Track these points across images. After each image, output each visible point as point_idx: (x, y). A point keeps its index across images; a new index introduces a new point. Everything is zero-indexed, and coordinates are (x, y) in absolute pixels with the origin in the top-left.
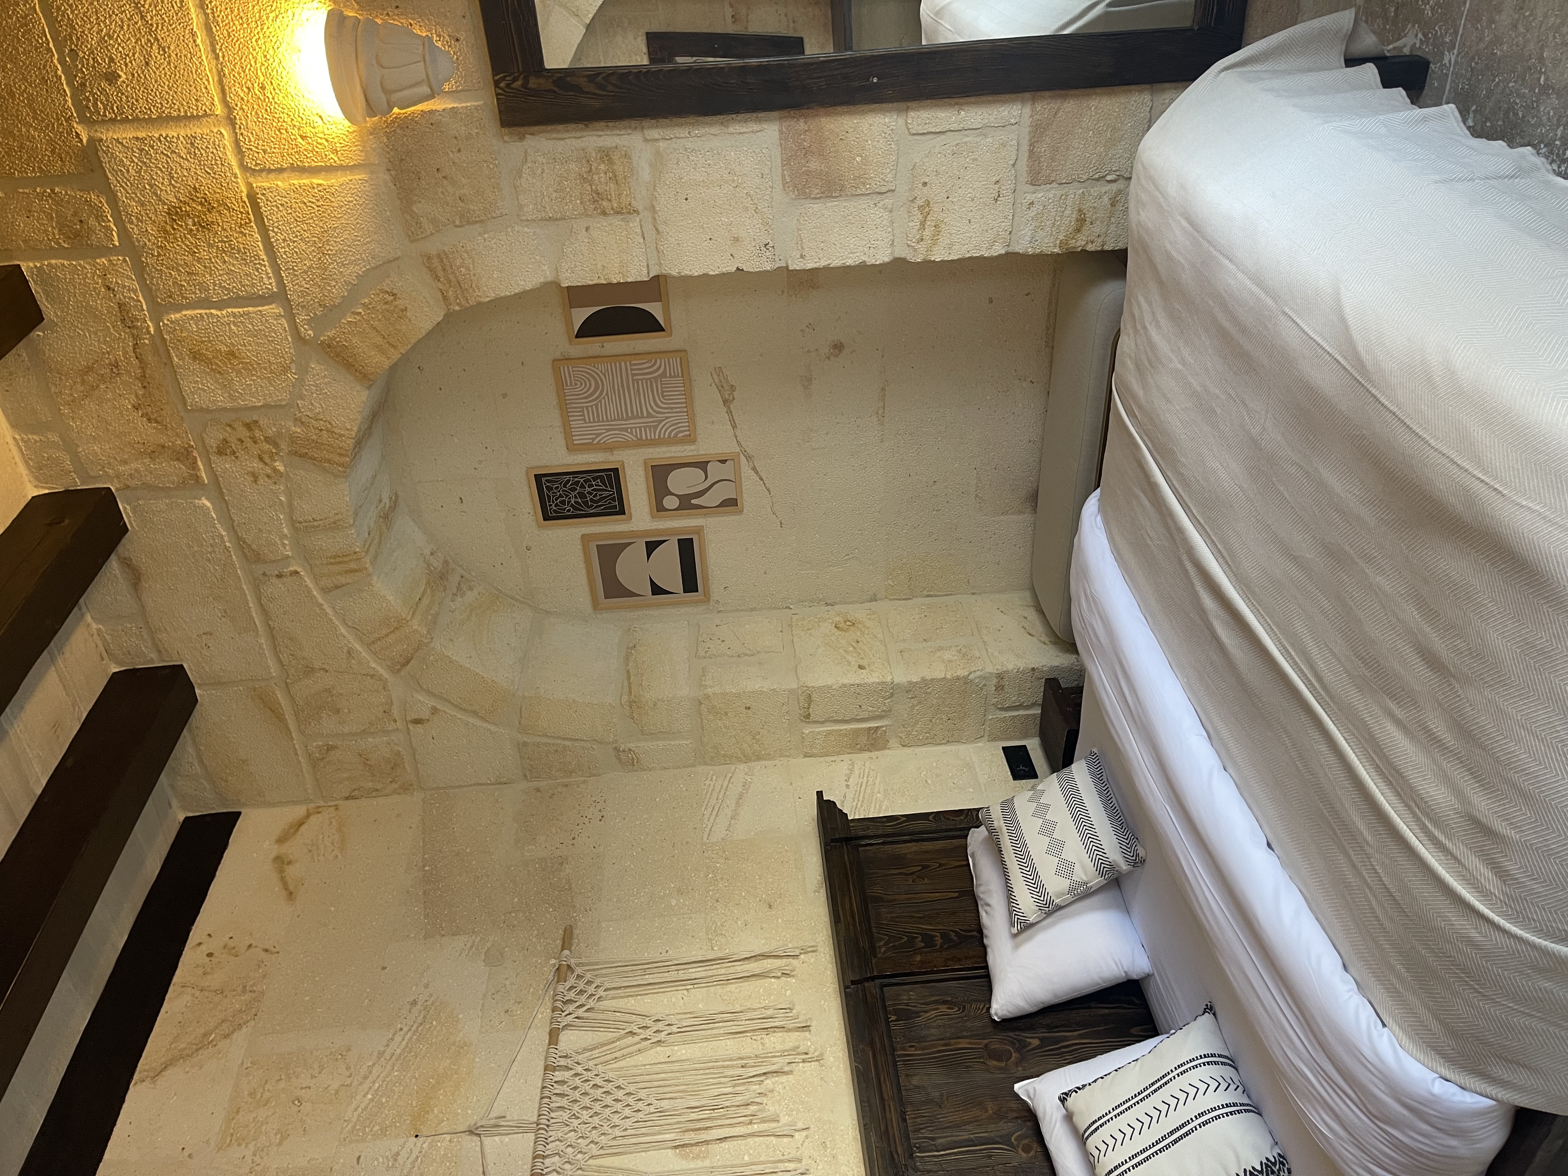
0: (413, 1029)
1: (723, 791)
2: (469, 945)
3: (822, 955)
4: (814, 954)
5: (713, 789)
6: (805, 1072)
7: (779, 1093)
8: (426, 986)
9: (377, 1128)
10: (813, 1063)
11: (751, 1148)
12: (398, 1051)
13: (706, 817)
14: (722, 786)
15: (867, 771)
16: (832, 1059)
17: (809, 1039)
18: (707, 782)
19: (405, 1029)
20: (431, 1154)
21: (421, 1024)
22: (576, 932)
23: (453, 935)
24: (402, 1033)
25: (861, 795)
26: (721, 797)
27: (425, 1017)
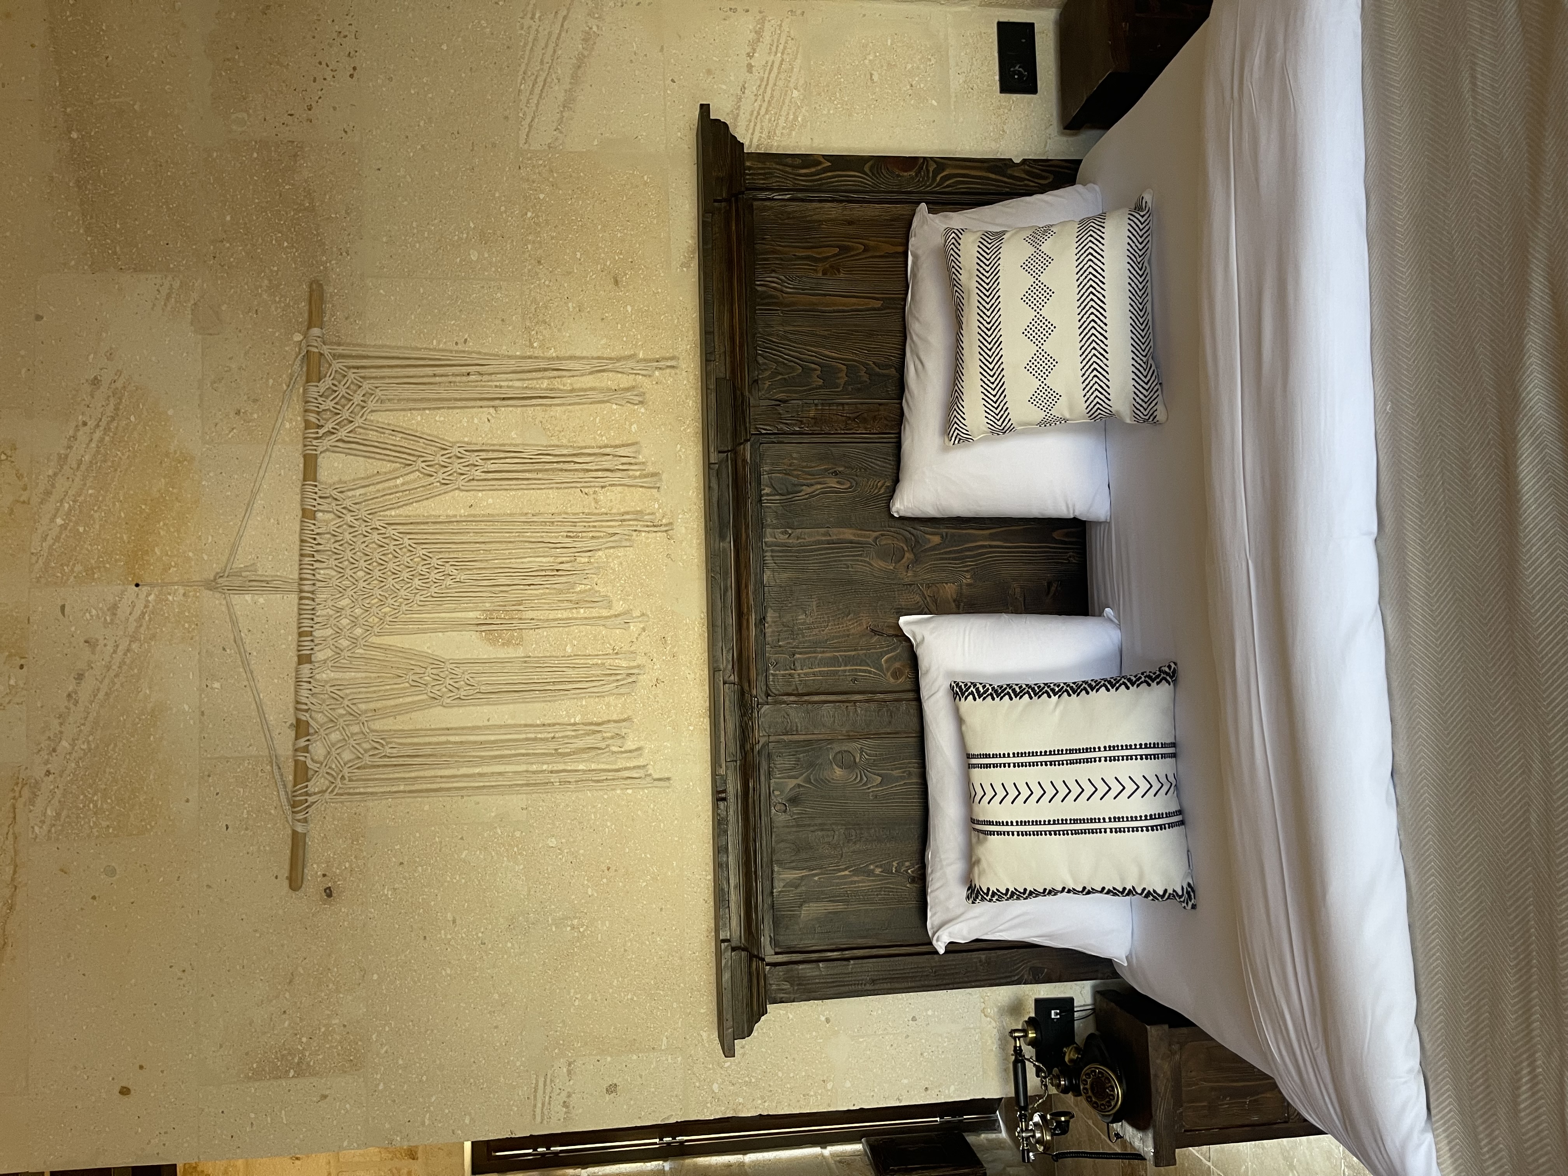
0: (103, 424)
1: (551, 45)
2: (164, 291)
3: (684, 373)
4: (673, 371)
5: (535, 39)
6: (648, 545)
7: (614, 570)
8: (110, 356)
9: (78, 568)
10: (659, 534)
11: (575, 638)
12: (87, 458)
13: (523, 98)
14: (550, 33)
15: (783, 41)
16: (683, 530)
17: (657, 500)
18: (527, 22)
19: (91, 423)
20: (162, 609)
21: (113, 419)
22: (329, 289)
23: (135, 270)
24: (87, 429)
25: (769, 91)
26: (548, 59)
27: (117, 409)
